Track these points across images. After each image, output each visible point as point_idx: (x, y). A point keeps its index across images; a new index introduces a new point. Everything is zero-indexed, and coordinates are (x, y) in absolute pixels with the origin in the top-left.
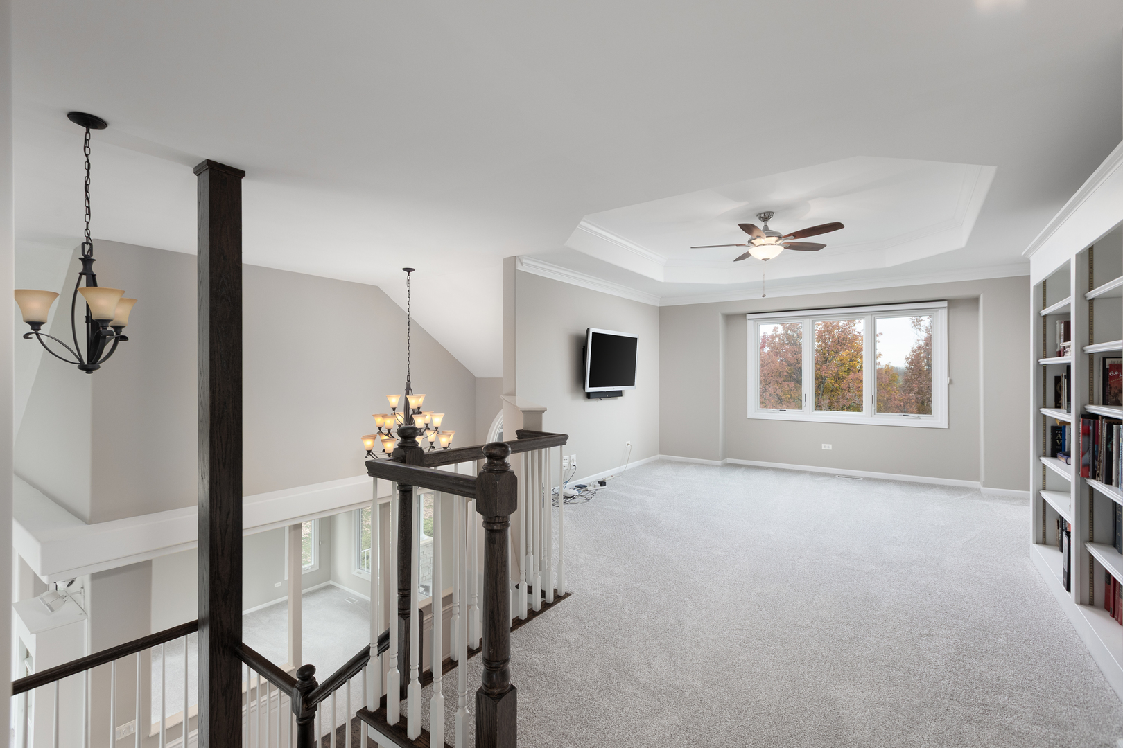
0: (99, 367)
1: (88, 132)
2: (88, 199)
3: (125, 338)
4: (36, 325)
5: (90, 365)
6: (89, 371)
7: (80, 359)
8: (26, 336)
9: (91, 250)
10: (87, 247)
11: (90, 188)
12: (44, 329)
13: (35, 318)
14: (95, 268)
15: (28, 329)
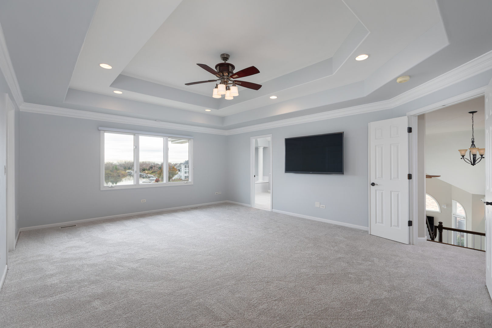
0: (475, 164)
1: (473, 114)
2: (473, 129)
3: (484, 158)
4: (463, 156)
5: (473, 164)
7: (471, 162)
8: (461, 158)
9: (474, 139)
10: (473, 139)
11: (473, 126)
12: (464, 157)
13: (463, 155)
14: (475, 143)
15: (462, 157)
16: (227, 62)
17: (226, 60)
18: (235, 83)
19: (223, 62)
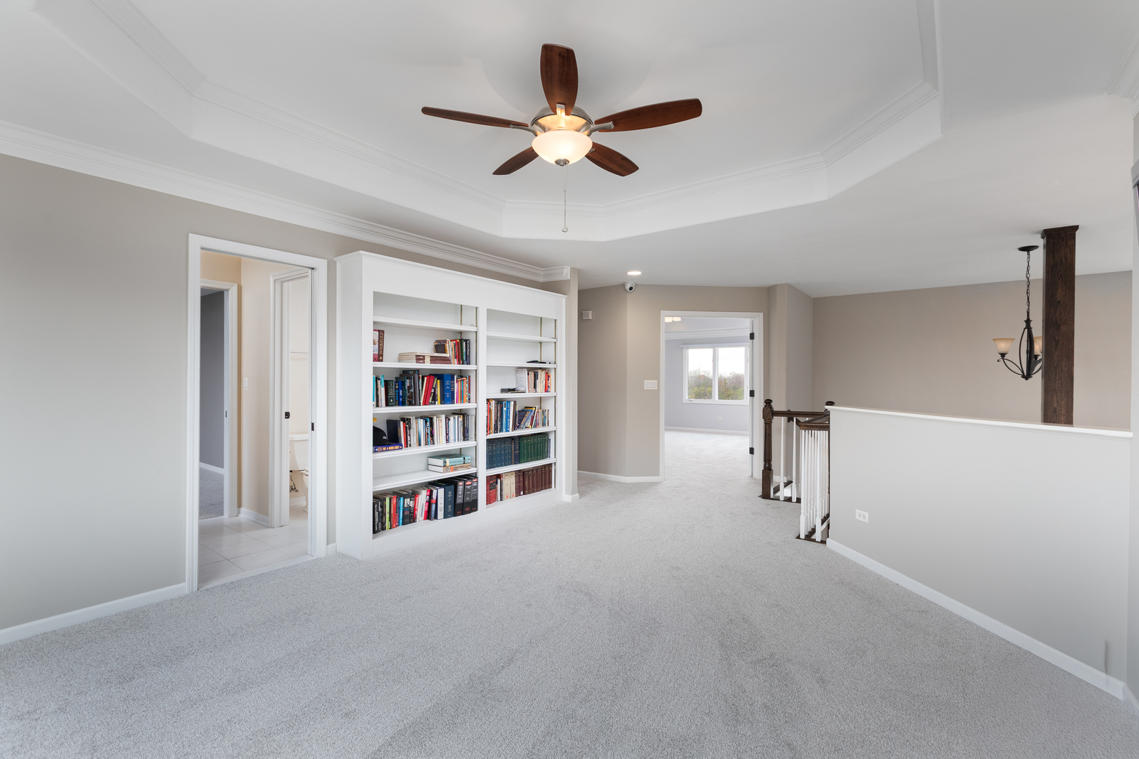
5: (1027, 376)
6: (1027, 379)
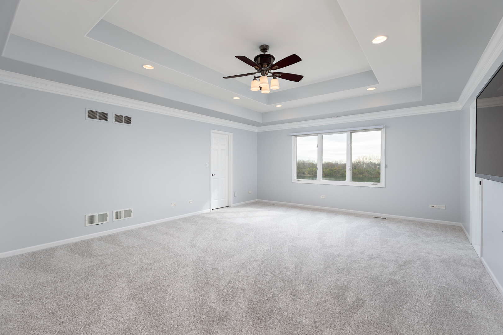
16: (266, 53)
17: (266, 52)
18: (274, 75)
19: (263, 53)
